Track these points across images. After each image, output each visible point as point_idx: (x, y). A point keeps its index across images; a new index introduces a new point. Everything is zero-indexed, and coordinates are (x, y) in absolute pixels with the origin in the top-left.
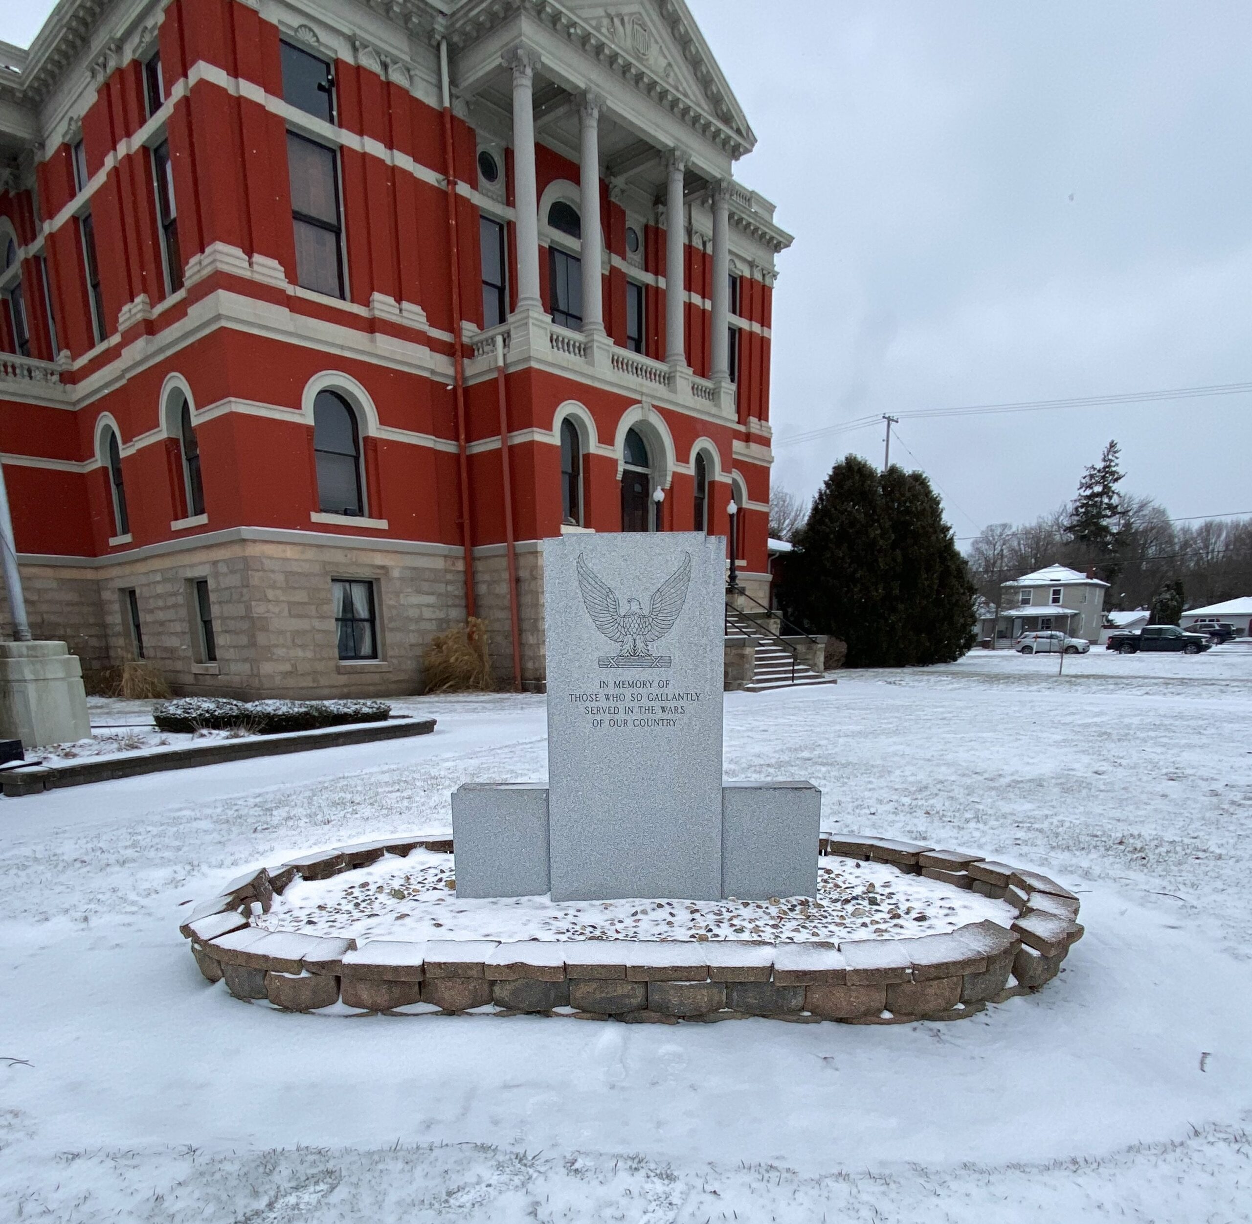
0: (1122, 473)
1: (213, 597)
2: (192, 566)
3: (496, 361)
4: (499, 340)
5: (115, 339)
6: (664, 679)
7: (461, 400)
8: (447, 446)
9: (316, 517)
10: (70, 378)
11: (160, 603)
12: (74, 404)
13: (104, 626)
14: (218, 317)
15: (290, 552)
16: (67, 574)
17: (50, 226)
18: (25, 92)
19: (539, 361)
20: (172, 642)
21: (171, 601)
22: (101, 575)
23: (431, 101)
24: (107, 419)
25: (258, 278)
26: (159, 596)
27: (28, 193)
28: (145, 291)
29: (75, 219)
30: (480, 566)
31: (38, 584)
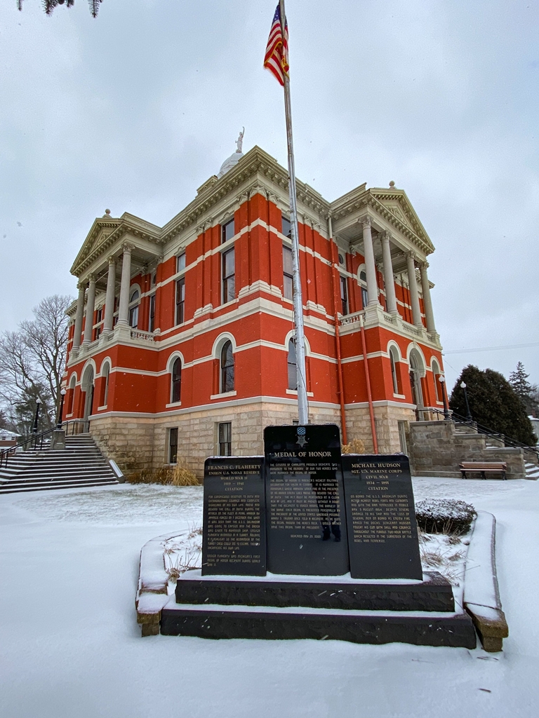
0: (528, 374)
1: (235, 431)
2: (221, 416)
3: (360, 325)
4: (361, 316)
5: (190, 322)
7: (338, 341)
8: (333, 361)
9: (288, 392)
10: (157, 339)
11: (196, 434)
12: (158, 349)
13: (153, 446)
14: (259, 308)
15: (278, 408)
16: (142, 421)
17: (159, 285)
18: (161, 241)
19: (382, 324)
20: (200, 454)
21: (203, 433)
22: (156, 421)
23: (325, 237)
24: (177, 354)
25: (273, 294)
26: (195, 431)
27: (150, 274)
29: (174, 281)
30: (347, 413)
31: (129, 426)
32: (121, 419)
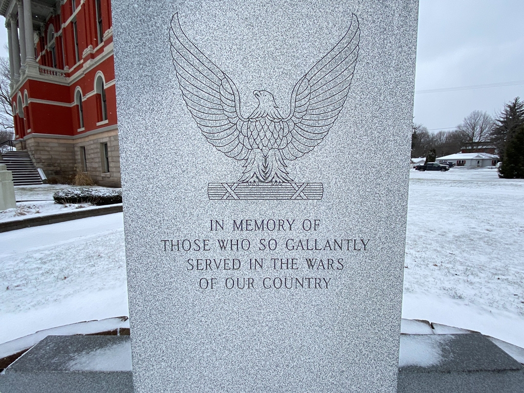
1: (109, 149)
2: (102, 138)
5: (82, 61)
6: (312, 218)
10: (68, 75)
11: (92, 151)
12: (69, 84)
13: (75, 160)
16: (62, 141)
17: (64, 25)
20: (96, 165)
21: (96, 151)
22: (75, 142)
24: (79, 88)
26: (92, 149)
27: (59, 15)
28: (91, 44)
29: (72, 22)
31: (51, 145)
32: (42, 139)
